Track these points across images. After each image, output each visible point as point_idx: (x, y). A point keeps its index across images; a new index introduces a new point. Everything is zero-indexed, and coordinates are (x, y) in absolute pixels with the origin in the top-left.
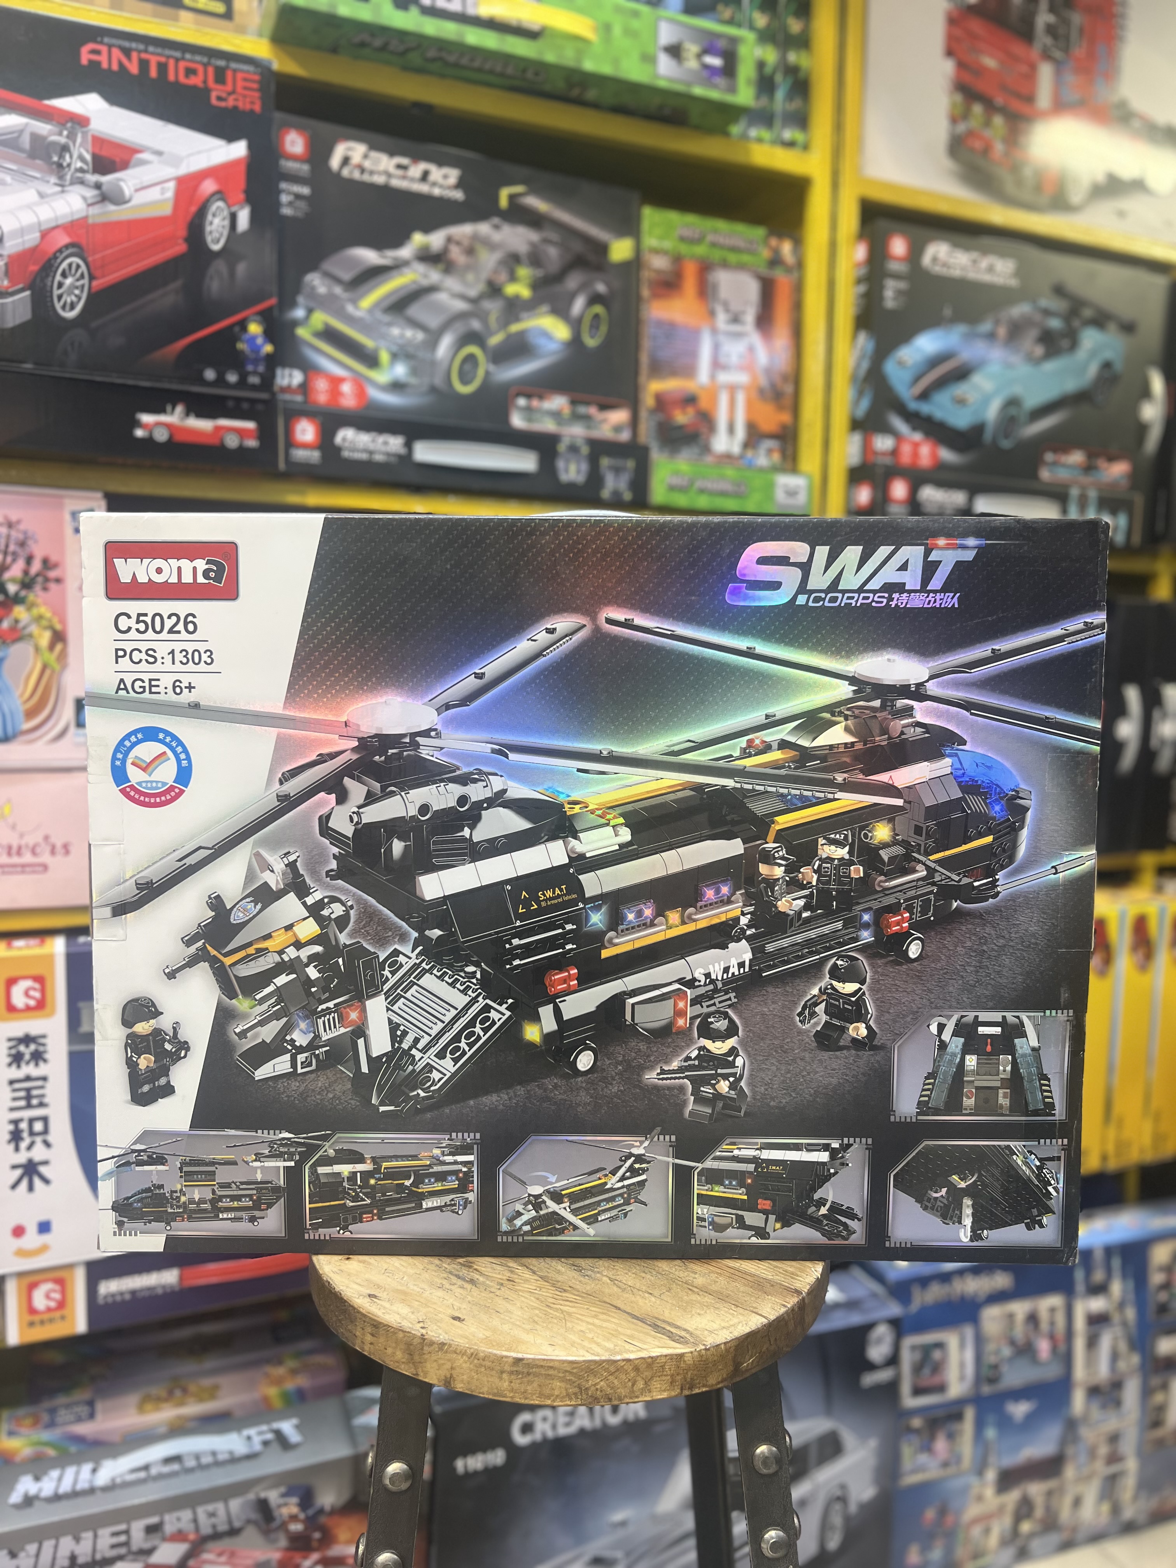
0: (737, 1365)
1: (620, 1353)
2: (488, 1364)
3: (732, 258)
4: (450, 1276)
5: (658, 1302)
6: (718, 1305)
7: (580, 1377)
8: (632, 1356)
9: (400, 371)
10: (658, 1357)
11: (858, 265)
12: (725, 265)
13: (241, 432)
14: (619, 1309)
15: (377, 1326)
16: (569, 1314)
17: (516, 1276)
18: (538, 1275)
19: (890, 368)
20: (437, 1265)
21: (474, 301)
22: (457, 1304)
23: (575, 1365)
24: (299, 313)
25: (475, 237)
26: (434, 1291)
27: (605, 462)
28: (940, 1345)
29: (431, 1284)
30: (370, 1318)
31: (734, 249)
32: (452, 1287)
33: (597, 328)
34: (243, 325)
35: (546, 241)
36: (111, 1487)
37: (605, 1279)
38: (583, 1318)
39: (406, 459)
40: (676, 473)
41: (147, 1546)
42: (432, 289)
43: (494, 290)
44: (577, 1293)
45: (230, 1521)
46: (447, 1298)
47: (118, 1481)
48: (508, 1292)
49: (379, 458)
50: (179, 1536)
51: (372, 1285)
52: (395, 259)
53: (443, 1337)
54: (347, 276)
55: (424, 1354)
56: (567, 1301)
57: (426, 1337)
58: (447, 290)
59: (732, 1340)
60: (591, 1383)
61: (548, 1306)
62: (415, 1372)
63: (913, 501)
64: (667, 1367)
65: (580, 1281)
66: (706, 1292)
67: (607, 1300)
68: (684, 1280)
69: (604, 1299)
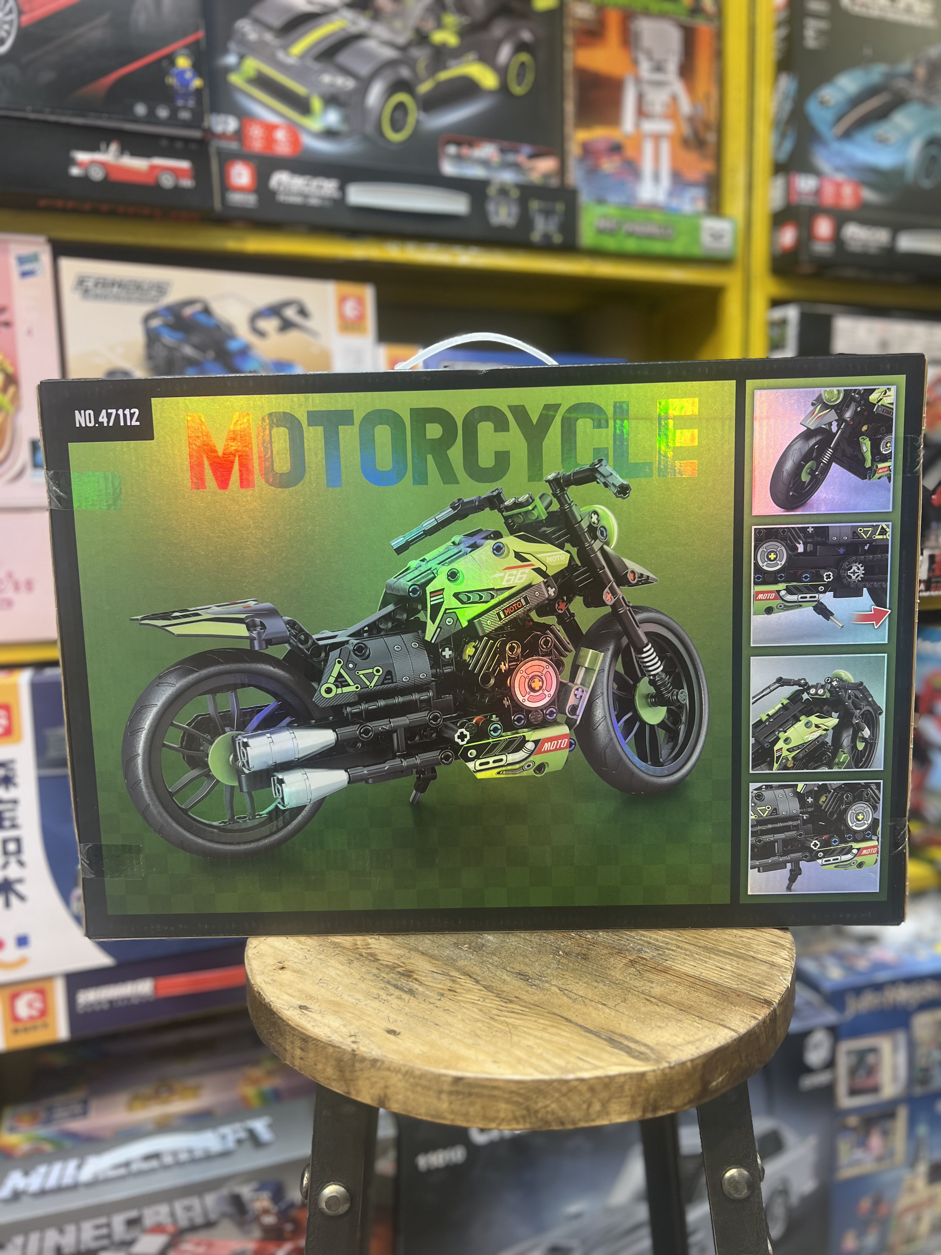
0: (705, 1083)
1: (573, 1071)
2: (423, 1082)
3: (653, 6)
4: (387, 986)
5: (613, 1013)
6: (680, 1017)
7: (528, 1099)
8: (586, 1075)
9: (333, 118)
10: (616, 1076)
11: (777, 10)
12: (647, 13)
13: (175, 172)
14: (570, 1021)
15: (306, 1040)
16: (515, 1027)
17: (458, 986)
18: (482, 985)
19: (813, 108)
20: (375, 975)
21: (403, 49)
22: (393, 1016)
23: (521, 1086)
24: (231, 59)
26: (369, 1001)
27: (535, 205)
28: (874, 1050)
29: (368, 994)
30: (299, 1032)
32: (389, 998)
33: (524, 76)
34: (171, 59)
36: (95, 1183)
37: (554, 989)
38: (531, 1031)
39: (340, 203)
40: (605, 217)
41: (128, 1237)
42: (360, 36)
43: (422, 38)
44: (523, 1004)
45: (205, 1213)
46: (382, 1009)
47: (101, 1177)
48: (449, 1003)
49: (314, 202)
50: (158, 1229)
51: (304, 996)
52: (324, 6)
53: (375, 1052)
54: (277, 22)
55: (355, 1071)
56: (513, 1012)
57: (357, 1052)
58: (376, 37)
59: (699, 1057)
60: (540, 1105)
61: (492, 1018)
62: (346, 1090)
63: (837, 239)
64: (627, 1087)
65: (527, 991)
66: (666, 1003)
67: (557, 1012)
68: (640, 989)
69: (554, 1010)
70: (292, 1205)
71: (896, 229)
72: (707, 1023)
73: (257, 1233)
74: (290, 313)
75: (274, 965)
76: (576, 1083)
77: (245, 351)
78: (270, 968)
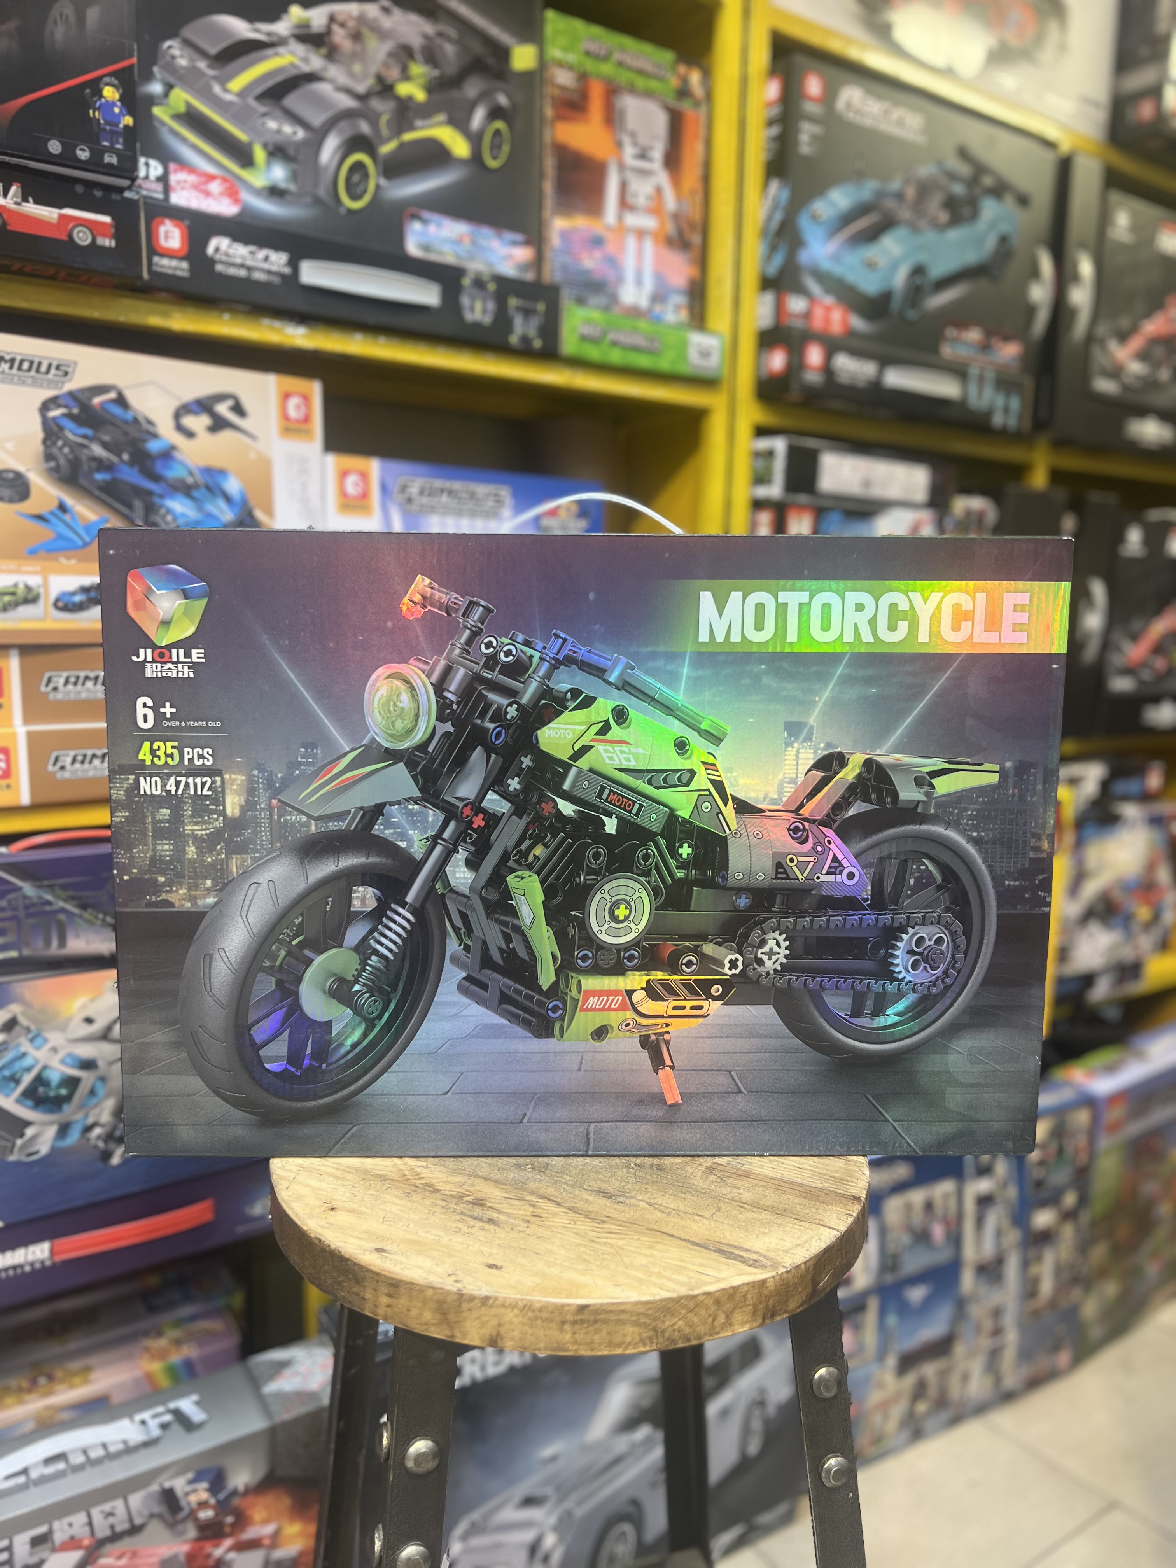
0: (815, 1283)
1: (696, 1286)
2: (545, 1315)
3: (641, 82)
4: (463, 1217)
5: (713, 1224)
6: (779, 1221)
7: (655, 1319)
8: (712, 1288)
9: (279, 173)
10: (740, 1286)
11: (770, 104)
12: (632, 90)
13: (93, 227)
14: (673, 1236)
15: (395, 1285)
16: (621, 1248)
17: (540, 1211)
18: (565, 1207)
19: (804, 222)
20: (443, 1207)
21: (362, 98)
22: (486, 1249)
23: (649, 1306)
24: (156, 88)
25: (362, 19)
26: (452, 1237)
27: (513, 302)
29: (446, 1229)
30: (386, 1277)
31: (641, 72)
32: (473, 1230)
33: (499, 147)
34: (96, 87)
35: (440, 34)
37: (642, 1204)
38: (638, 1250)
39: (292, 279)
40: (588, 322)
42: (312, 77)
43: (385, 88)
44: (619, 1223)
45: (130, 1519)
46: (471, 1243)
48: (539, 1229)
49: (258, 276)
50: (71, 1544)
51: (374, 1238)
52: (269, 34)
53: (483, 1290)
54: (213, 49)
55: (462, 1312)
56: (611, 1233)
57: (464, 1292)
58: (331, 81)
59: (812, 1258)
60: (667, 1323)
61: (592, 1241)
62: (449, 1334)
63: (828, 370)
64: (749, 1296)
65: (615, 1209)
66: (760, 1208)
67: (655, 1228)
68: (730, 1196)
69: (652, 1226)
70: (235, 1493)
71: (885, 362)
72: (807, 1225)
73: (192, 1532)
74: (223, 409)
75: (321, 1206)
76: (702, 1298)
77: (168, 454)
78: (318, 1210)
